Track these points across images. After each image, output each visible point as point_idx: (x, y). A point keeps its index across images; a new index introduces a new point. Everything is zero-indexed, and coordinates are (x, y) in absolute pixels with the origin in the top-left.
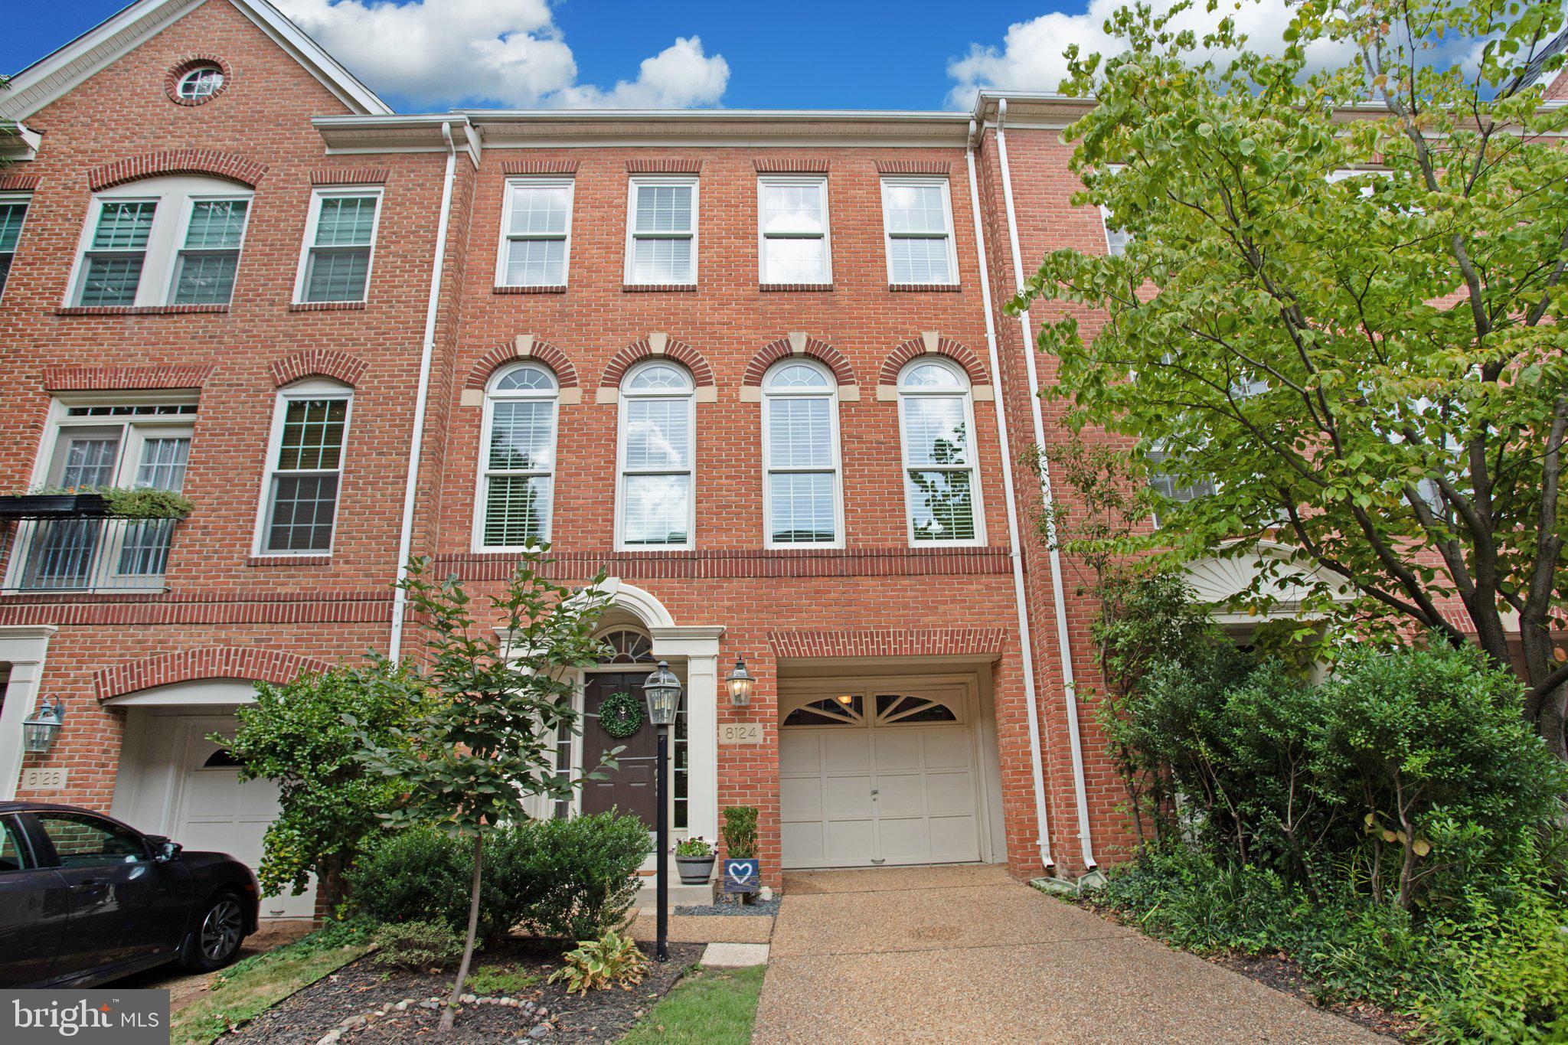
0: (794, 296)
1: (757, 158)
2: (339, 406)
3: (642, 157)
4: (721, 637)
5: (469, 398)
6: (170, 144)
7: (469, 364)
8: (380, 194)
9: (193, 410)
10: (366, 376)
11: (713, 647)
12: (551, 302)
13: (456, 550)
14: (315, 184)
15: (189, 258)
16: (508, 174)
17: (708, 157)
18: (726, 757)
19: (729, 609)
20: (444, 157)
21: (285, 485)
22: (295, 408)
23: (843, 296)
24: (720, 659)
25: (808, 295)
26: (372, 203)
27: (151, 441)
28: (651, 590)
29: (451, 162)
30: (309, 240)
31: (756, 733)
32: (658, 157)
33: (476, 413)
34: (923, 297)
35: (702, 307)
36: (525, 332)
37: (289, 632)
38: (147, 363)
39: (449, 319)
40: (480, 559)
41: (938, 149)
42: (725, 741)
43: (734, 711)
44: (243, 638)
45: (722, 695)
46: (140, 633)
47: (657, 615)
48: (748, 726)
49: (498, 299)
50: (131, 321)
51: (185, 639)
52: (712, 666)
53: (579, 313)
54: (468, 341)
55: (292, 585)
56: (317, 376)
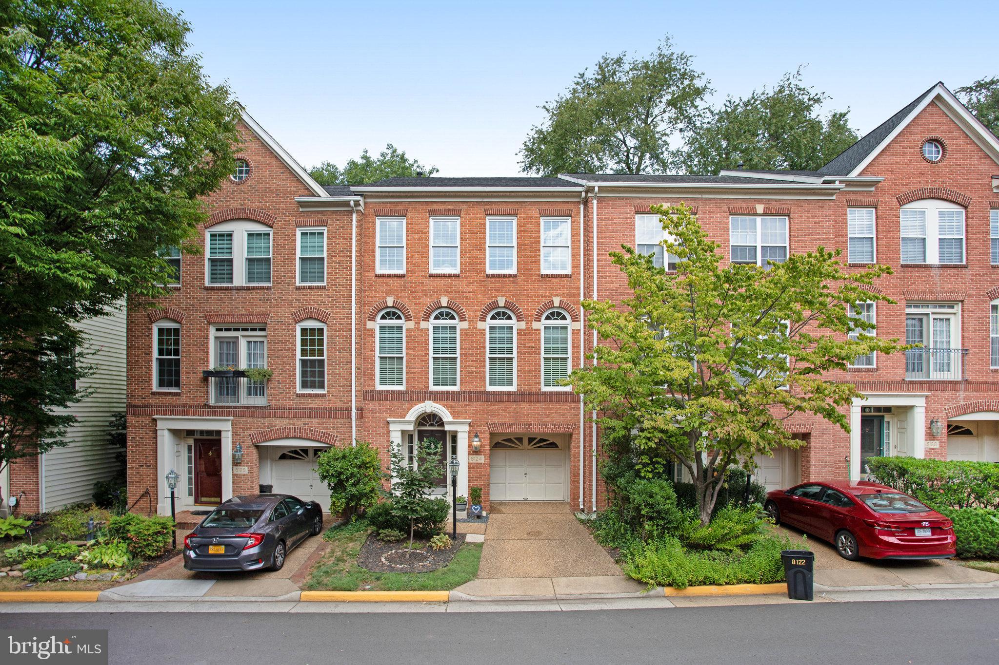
0: (500, 279)
1: (486, 207)
2: (321, 331)
3: (435, 207)
4: (470, 424)
5: (370, 325)
6: (234, 205)
7: (369, 310)
8: (325, 230)
9: (264, 330)
10: (330, 319)
11: (467, 428)
12: (400, 282)
13: (370, 389)
14: (298, 226)
15: (250, 261)
16: (377, 215)
17: (464, 207)
18: (471, 467)
19: (473, 414)
20: (351, 212)
21: (304, 363)
22: (304, 331)
23: (521, 280)
24: (469, 432)
25: (507, 279)
26: (322, 234)
27: (249, 342)
28: (444, 405)
29: (354, 216)
30: (298, 254)
31: (481, 459)
32: (442, 207)
33: (373, 332)
34: (555, 280)
35: (461, 284)
36: (390, 295)
37: (315, 421)
38: (244, 312)
39: (360, 291)
40: (379, 392)
41: (567, 202)
42: (471, 462)
43: (474, 452)
44: (300, 423)
45: (470, 445)
46: (262, 421)
47: (447, 416)
48: (479, 457)
49: (378, 279)
50: (234, 292)
51: (280, 423)
52: (466, 435)
53: (412, 287)
54: (367, 299)
55: (314, 404)
56: (311, 318)
